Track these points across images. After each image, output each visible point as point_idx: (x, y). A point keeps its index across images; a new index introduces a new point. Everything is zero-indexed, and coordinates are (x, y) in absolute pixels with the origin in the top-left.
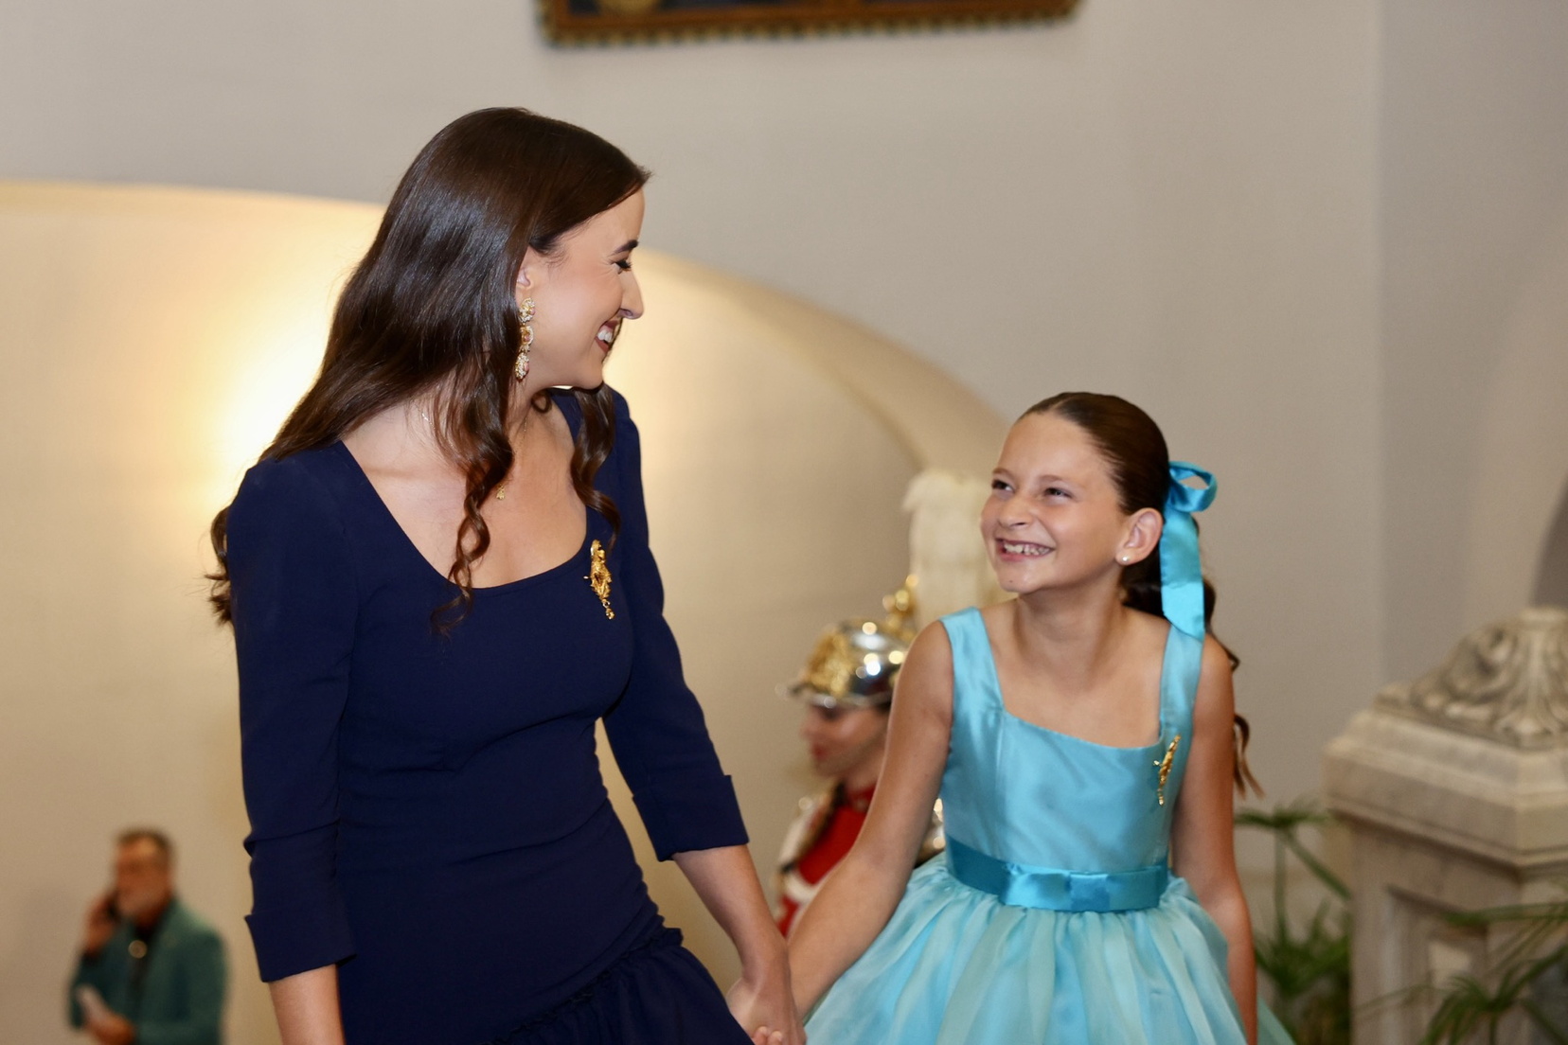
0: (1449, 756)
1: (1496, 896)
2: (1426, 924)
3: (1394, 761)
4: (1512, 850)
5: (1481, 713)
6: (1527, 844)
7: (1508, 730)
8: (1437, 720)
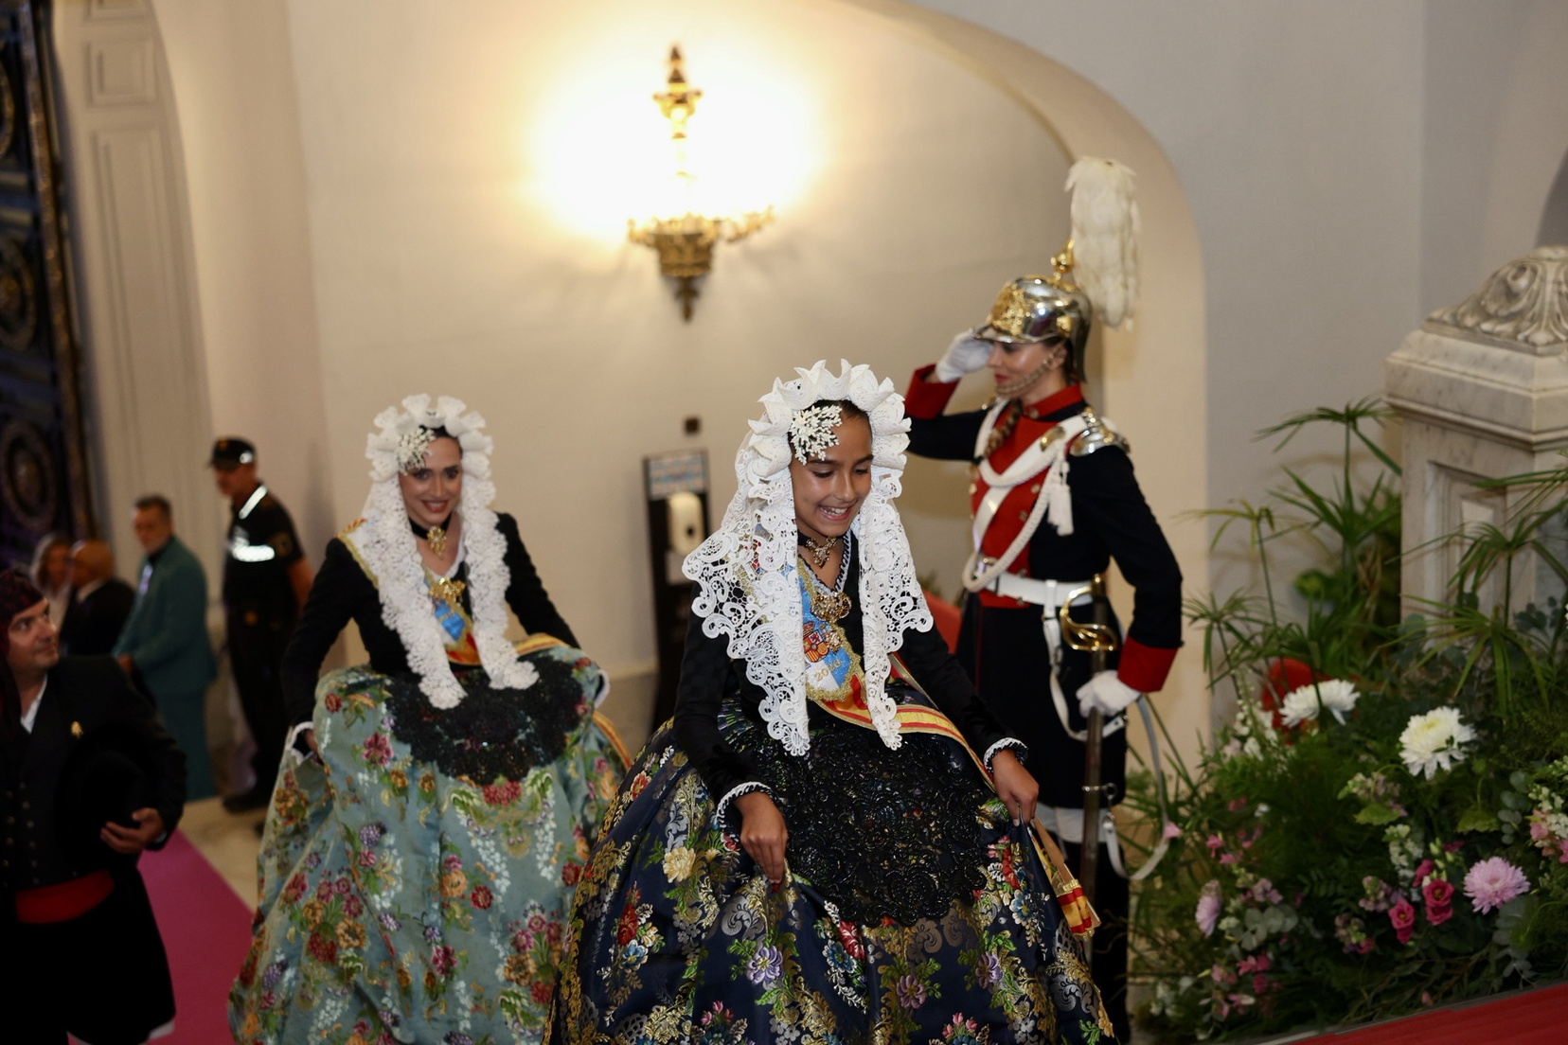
0: (1479, 361)
1: (1514, 465)
2: (1459, 488)
3: (1437, 367)
4: (1529, 432)
5: (1507, 328)
6: (1540, 424)
7: (1526, 340)
8: (1473, 334)
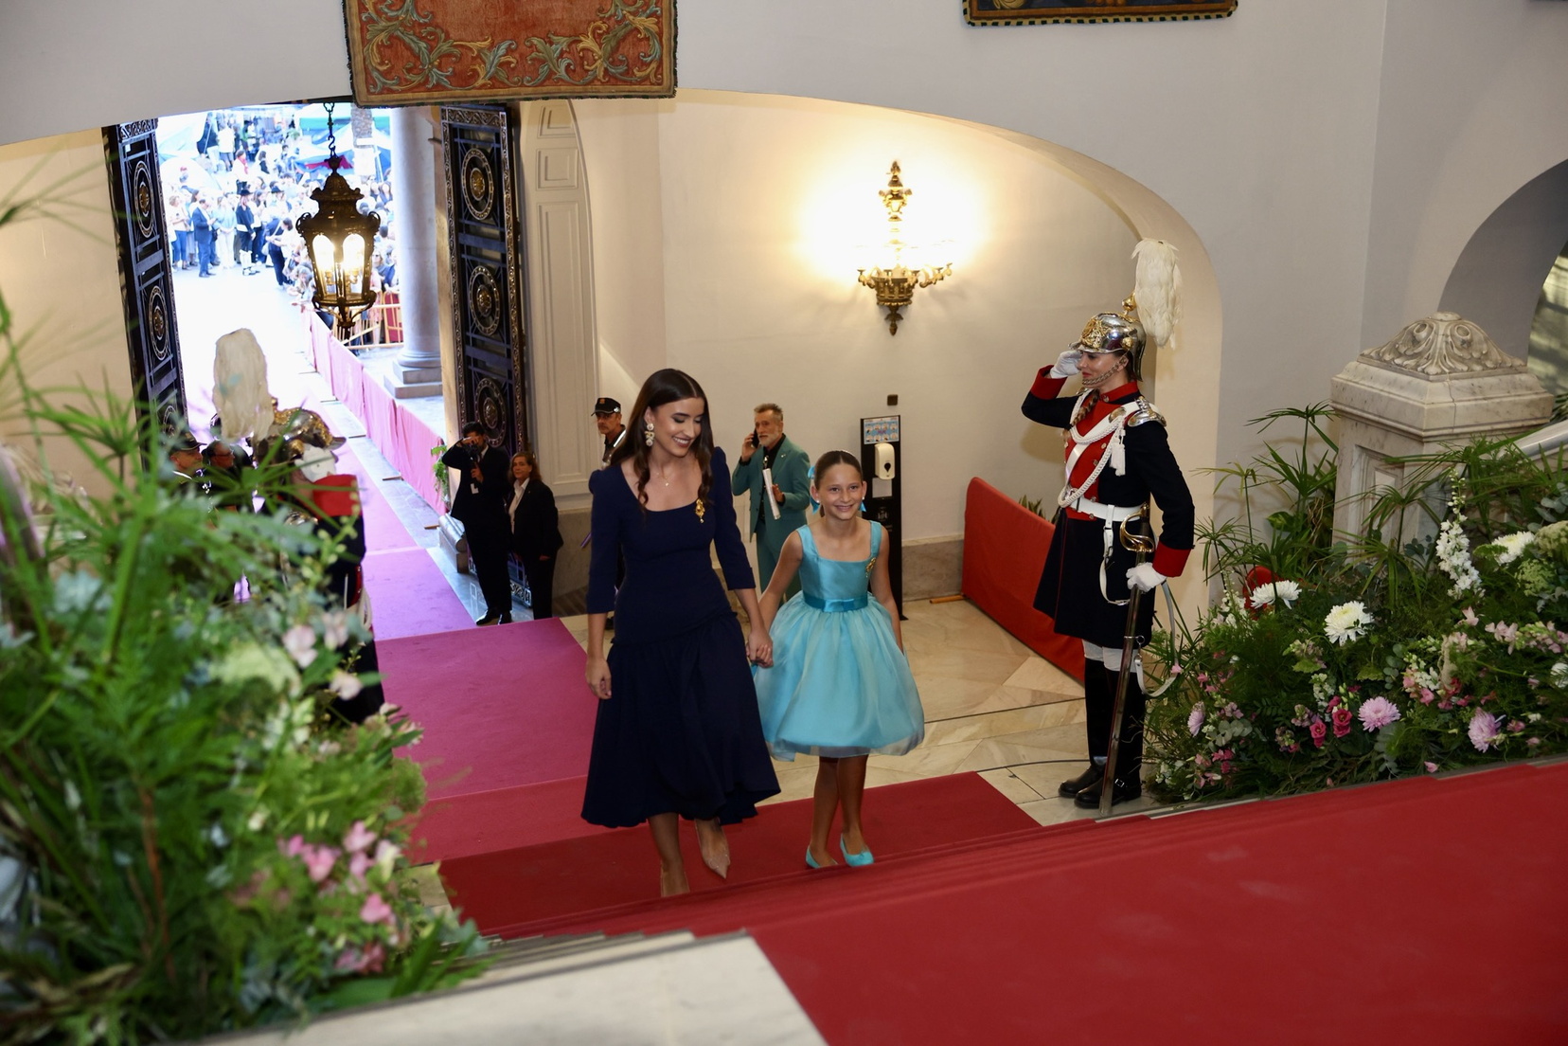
0: (1392, 383)
1: (1412, 449)
2: (1375, 463)
3: (1365, 385)
4: (1421, 430)
5: (1411, 362)
6: (1427, 425)
7: (1423, 371)
8: (1388, 366)
